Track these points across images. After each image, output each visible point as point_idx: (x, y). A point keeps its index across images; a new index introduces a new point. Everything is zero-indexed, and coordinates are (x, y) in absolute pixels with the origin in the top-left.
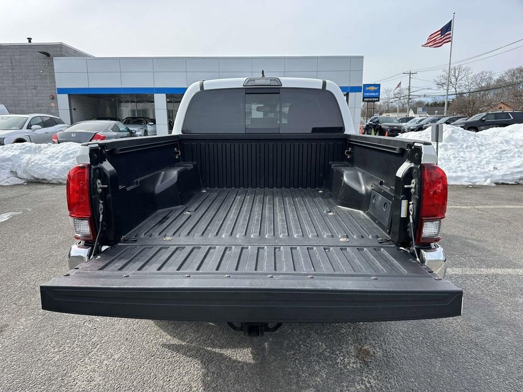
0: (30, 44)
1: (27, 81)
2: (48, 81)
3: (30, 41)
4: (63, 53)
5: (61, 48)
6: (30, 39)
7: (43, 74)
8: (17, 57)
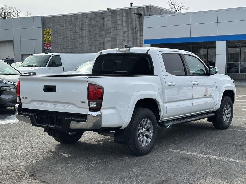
0: (132, 8)
1: (125, 35)
2: (138, 34)
3: (131, 6)
4: (151, 13)
5: (150, 9)
6: (131, 4)
7: (136, 30)
8: (121, 18)
